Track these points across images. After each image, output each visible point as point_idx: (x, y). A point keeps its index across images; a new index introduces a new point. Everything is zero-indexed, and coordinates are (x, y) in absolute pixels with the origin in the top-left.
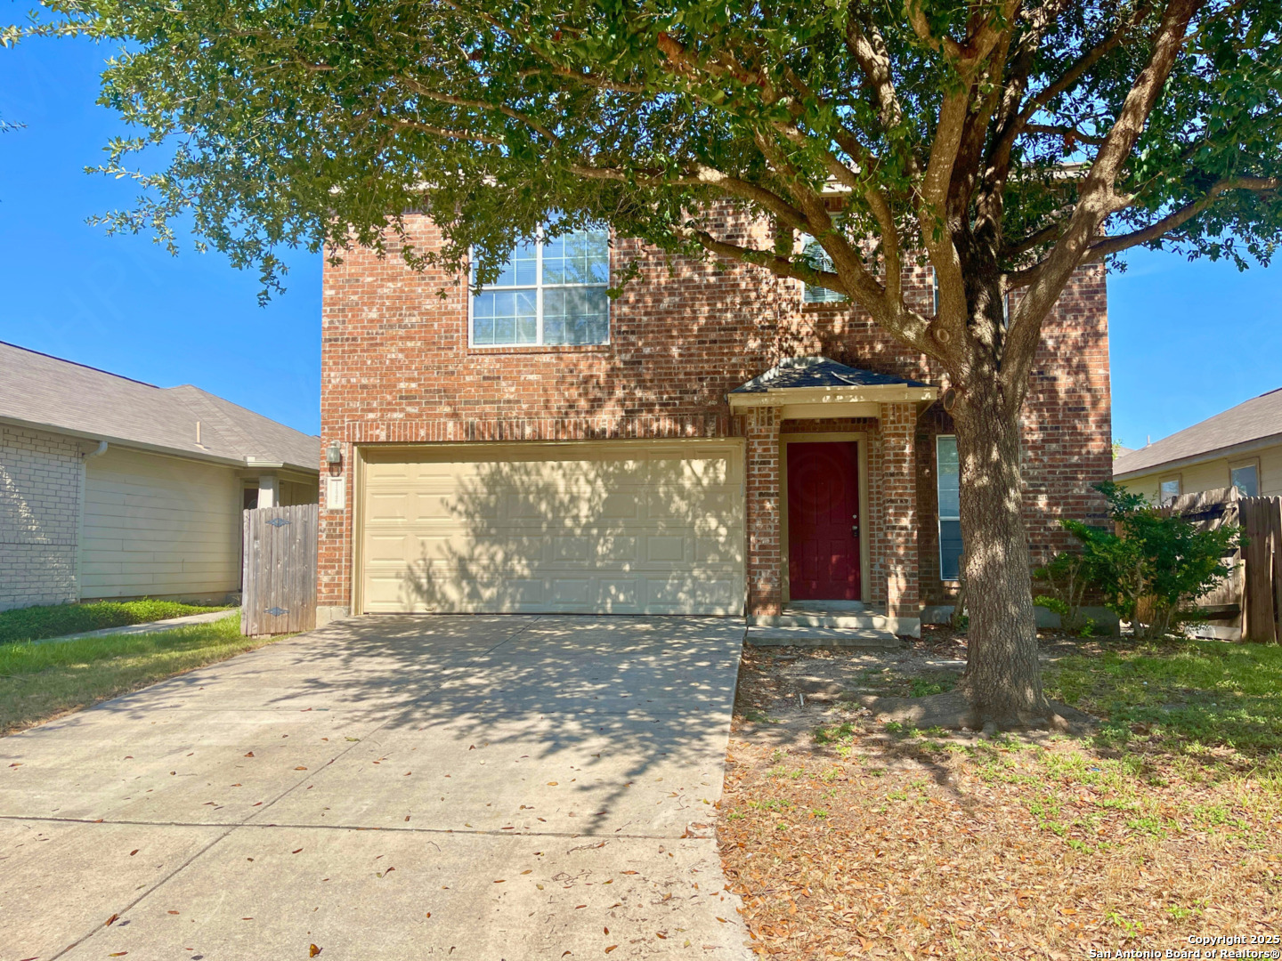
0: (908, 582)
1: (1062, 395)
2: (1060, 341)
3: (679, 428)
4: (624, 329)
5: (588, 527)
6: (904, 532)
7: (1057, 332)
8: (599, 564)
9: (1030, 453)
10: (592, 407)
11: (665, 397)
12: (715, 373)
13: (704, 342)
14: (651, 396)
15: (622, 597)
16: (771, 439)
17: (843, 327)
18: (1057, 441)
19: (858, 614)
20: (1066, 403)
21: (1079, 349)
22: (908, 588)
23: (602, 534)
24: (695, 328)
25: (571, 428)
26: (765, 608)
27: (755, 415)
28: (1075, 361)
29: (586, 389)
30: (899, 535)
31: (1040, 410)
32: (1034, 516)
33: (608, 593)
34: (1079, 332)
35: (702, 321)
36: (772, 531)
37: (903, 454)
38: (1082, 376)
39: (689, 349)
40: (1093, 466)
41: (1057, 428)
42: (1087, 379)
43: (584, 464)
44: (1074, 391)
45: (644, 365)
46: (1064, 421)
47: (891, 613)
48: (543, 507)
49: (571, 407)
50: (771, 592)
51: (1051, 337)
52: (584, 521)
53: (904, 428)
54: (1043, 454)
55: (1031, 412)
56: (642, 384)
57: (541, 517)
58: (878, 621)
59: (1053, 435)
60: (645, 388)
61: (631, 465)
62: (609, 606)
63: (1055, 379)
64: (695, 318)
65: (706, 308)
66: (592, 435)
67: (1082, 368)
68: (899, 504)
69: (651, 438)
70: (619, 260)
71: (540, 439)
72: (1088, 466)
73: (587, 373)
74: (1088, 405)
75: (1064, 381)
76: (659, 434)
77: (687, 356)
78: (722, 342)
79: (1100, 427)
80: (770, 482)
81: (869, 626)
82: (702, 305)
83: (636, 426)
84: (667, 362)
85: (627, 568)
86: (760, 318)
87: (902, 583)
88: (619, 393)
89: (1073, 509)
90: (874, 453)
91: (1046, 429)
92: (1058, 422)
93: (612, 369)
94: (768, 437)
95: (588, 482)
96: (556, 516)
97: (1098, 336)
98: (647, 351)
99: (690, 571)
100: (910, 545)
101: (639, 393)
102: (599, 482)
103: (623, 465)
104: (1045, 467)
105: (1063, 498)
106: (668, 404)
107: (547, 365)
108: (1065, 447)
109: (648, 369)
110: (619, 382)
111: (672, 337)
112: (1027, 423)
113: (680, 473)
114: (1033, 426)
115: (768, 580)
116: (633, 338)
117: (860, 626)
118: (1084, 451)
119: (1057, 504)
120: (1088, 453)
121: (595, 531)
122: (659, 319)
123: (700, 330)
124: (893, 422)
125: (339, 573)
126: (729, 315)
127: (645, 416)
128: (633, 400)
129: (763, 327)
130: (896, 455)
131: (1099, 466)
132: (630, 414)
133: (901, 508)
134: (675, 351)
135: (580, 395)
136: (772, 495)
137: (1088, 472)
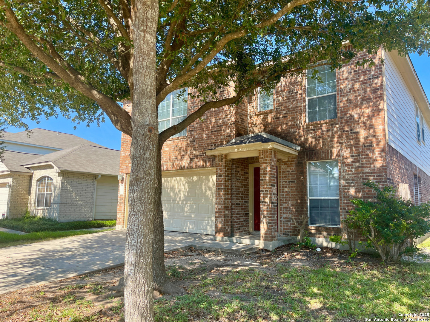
0: (267, 225)
1: (362, 140)
2: (361, 115)
3: (205, 164)
4: (191, 130)
5: (183, 201)
6: (266, 204)
7: (359, 111)
8: (185, 214)
9: (346, 168)
10: (181, 158)
11: (201, 153)
12: (216, 143)
13: (213, 132)
14: (197, 153)
15: (191, 227)
16: (223, 167)
17: (271, 119)
18: (359, 162)
19: (250, 238)
20: (364, 144)
21: (370, 118)
22: (268, 228)
23: (186, 204)
24: (211, 127)
25: (176, 166)
26: (219, 234)
27: (218, 158)
28: (368, 123)
29: (180, 152)
30: (265, 205)
31: (350, 148)
32: (348, 197)
33: (187, 224)
34: (370, 109)
35: (213, 124)
36: (222, 203)
37: (267, 171)
38: (372, 131)
39: (208, 135)
40: (377, 173)
41: (359, 155)
42: (374, 131)
43: (182, 178)
44: (367, 137)
45: (196, 142)
46: (363, 152)
47: (261, 238)
48: (172, 194)
49: (176, 158)
50: (221, 227)
51: (356, 114)
52: (182, 198)
53: (266, 160)
54: (352, 168)
55: (347, 149)
56: (195, 149)
57: (171, 197)
58: (257, 242)
59: (357, 159)
60: (196, 150)
61: (195, 178)
62: (187, 229)
63: (358, 133)
64: (210, 123)
65: (214, 119)
66: (181, 168)
67: (372, 127)
68: (265, 192)
69: (197, 168)
70: (190, 106)
71: (168, 170)
72: (374, 173)
73: (180, 146)
74: (374, 144)
75: (363, 134)
76: (199, 167)
77: (208, 137)
78: (218, 131)
79: (380, 154)
80: (222, 184)
81: (253, 244)
82: (213, 118)
83: (193, 165)
84: (202, 140)
85: (193, 216)
86: (230, 121)
87: (266, 227)
88: (189, 152)
89: (367, 194)
90: (281, 170)
91: (353, 156)
92: (359, 153)
93: (187, 144)
94: (222, 166)
95: (183, 185)
96: (175, 197)
97: (379, 111)
98: (196, 137)
99: (211, 218)
100: (268, 210)
101: (194, 152)
102: (186, 185)
103: (193, 178)
104: (353, 174)
105: (362, 189)
106: (202, 156)
107: (170, 144)
108: (362, 164)
109: (197, 143)
110: (189, 149)
111: (204, 131)
112: (345, 154)
113: (209, 181)
114: (348, 155)
115: (220, 223)
116: (193, 133)
117: (250, 243)
118: (372, 166)
119: (359, 192)
120: (374, 166)
121: (184, 202)
122: (200, 125)
123: (212, 127)
124: (262, 158)
125: (121, 214)
126: (221, 121)
127: (196, 160)
128: (192, 155)
129: (231, 124)
130: (264, 171)
131: (380, 173)
132: (192, 159)
133: (265, 194)
134: (204, 136)
135: (178, 154)
136: (222, 189)
137: (374, 176)
